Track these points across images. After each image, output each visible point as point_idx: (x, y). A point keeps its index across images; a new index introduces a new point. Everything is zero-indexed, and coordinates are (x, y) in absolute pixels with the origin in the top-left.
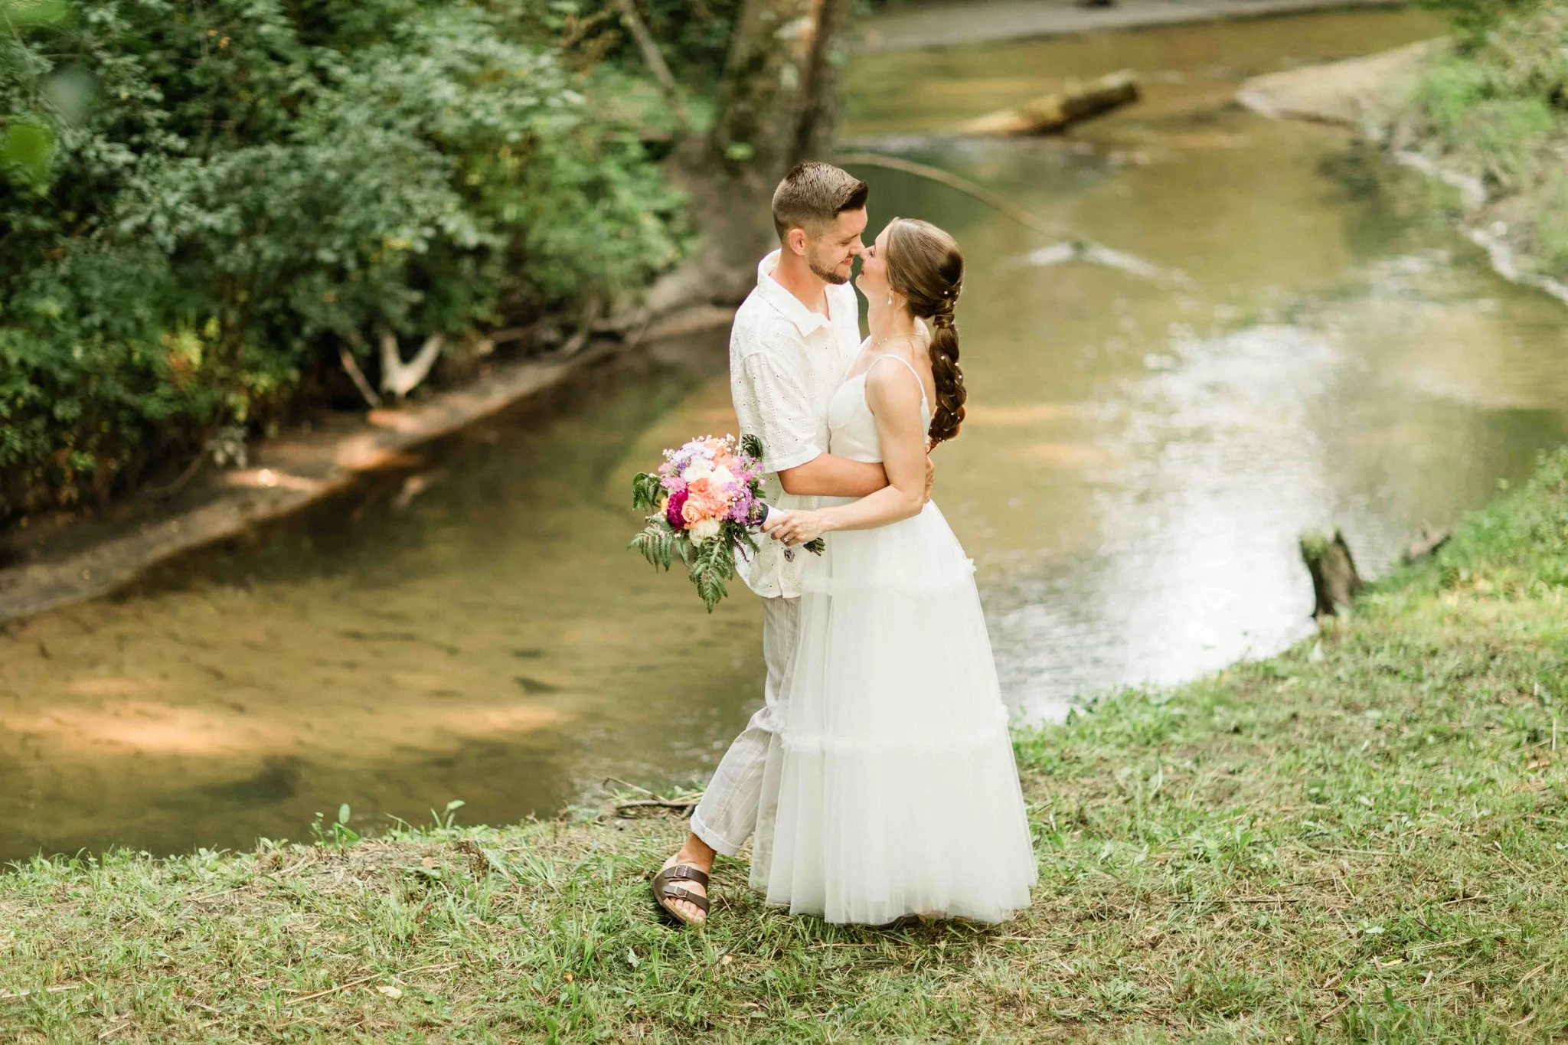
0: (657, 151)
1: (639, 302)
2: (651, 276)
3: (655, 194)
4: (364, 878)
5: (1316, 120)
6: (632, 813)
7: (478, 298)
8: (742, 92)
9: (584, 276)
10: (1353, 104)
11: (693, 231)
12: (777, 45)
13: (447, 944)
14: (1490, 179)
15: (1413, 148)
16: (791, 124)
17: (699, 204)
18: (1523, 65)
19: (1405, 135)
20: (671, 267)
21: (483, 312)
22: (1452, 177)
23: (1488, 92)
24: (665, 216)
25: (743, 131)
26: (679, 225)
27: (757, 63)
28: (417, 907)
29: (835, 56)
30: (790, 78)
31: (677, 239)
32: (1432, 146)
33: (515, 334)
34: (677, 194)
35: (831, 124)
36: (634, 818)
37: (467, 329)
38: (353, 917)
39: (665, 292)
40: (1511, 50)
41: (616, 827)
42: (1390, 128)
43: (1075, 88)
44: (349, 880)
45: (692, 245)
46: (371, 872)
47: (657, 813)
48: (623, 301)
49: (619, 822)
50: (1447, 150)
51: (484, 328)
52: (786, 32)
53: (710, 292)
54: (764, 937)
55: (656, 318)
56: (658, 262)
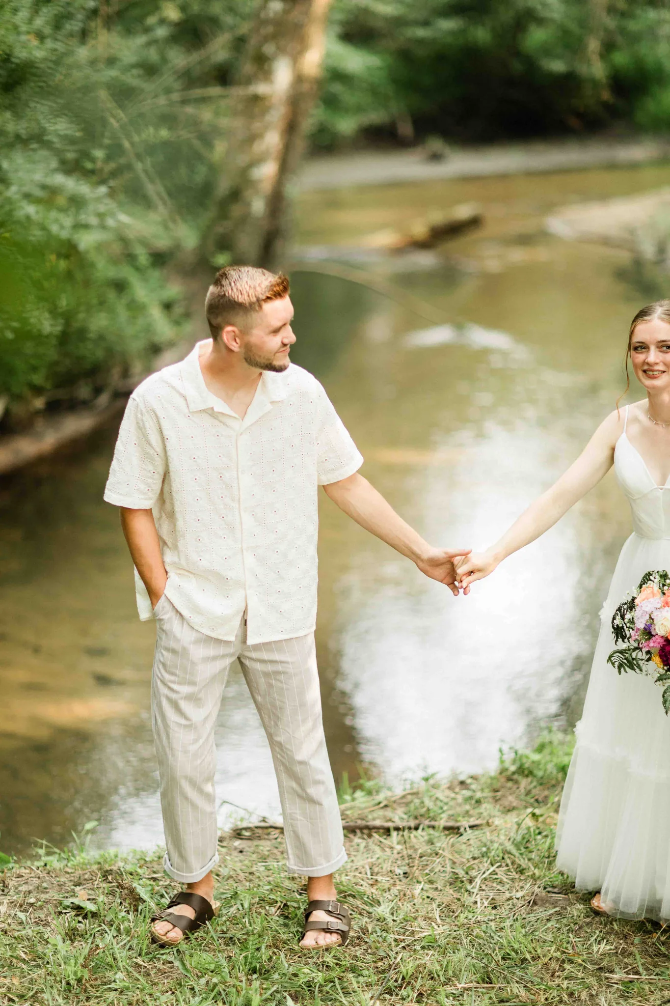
0: (160, 259)
2: (156, 351)
3: (160, 289)
4: (26, 911)
6: (247, 834)
7: (34, 369)
8: (224, 215)
9: (110, 352)
10: (632, 231)
11: (187, 317)
12: (250, 182)
13: (116, 990)
16: (259, 240)
21: (38, 379)
24: (168, 306)
25: (224, 245)
26: (178, 310)
27: (235, 195)
28: (84, 948)
30: (258, 206)
31: (177, 323)
33: (61, 394)
34: (174, 289)
36: (249, 839)
37: (27, 392)
38: (23, 956)
41: (236, 848)
43: (438, 217)
44: (13, 912)
46: (32, 905)
47: (269, 834)
49: (237, 843)
51: (38, 390)
54: (403, 978)
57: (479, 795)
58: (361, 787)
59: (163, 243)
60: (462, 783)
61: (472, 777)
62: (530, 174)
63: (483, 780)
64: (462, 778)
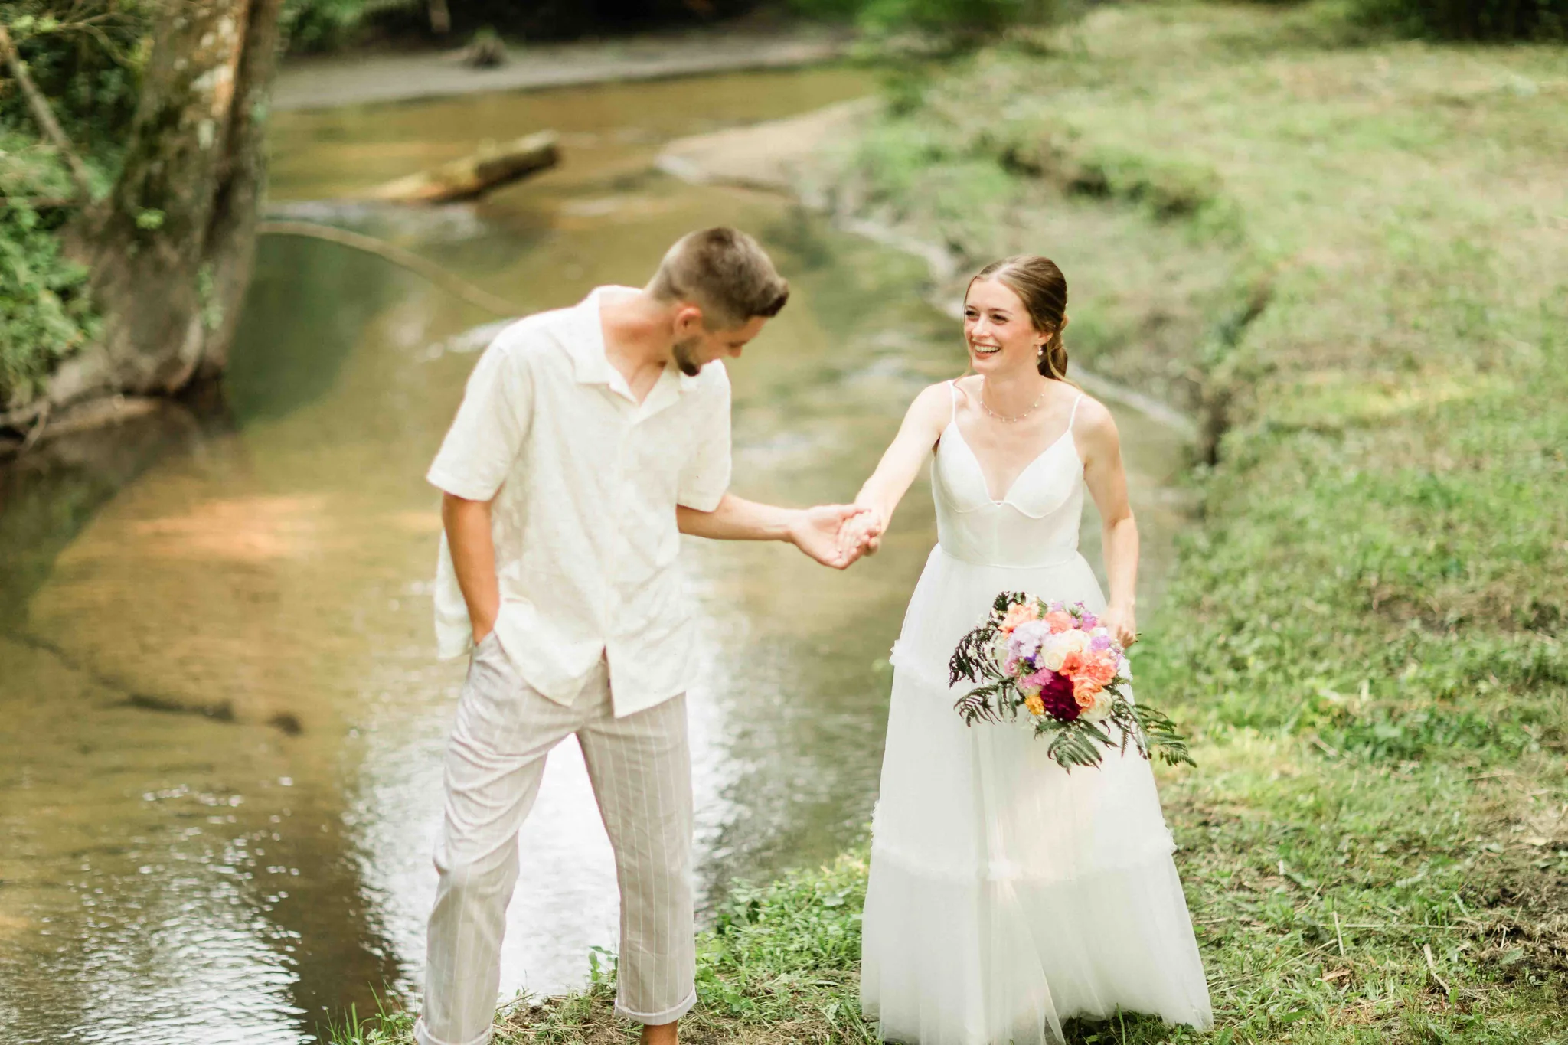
0: (52, 218)
1: (37, 393)
2: (51, 363)
3: (53, 268)
5: (748, 185)
8: (152, 151)
10: (783, 166)
11: (97, 310)
12: (194, 99)
14: (955, 248)
15: (861, 214)
16: (210, 188)
17: (104, 280)
18: (970, 125)
19: (850, 199)
20: (73, 353)
22: (913, 246)
23: (935, 156)
24: (65, 294)
25: (153, 195)
26: (82, 303)
27: (169, 118)
29: (259, 111)
30: (206, 134)
31: (79, 319)
32: (882, 212)
34: (77, 267)
35: (255, 188)
39: (68, 380)
40: (954, 109)
42: (832, 193)
43: (491, 151)
45: (96, 326)
48: (21, 391)
50: (900, 217)
52: (203, 83)
53: (117, 380)
55: (58, 410)
56: (60, 347)
57: (560, 1029)
58: (378, 1025)
59: (58, 193)
60: (535, 1011)
61: (549, 1002)
62: (630, 82)
63: (566, 1006)
64: (535, 1002)
